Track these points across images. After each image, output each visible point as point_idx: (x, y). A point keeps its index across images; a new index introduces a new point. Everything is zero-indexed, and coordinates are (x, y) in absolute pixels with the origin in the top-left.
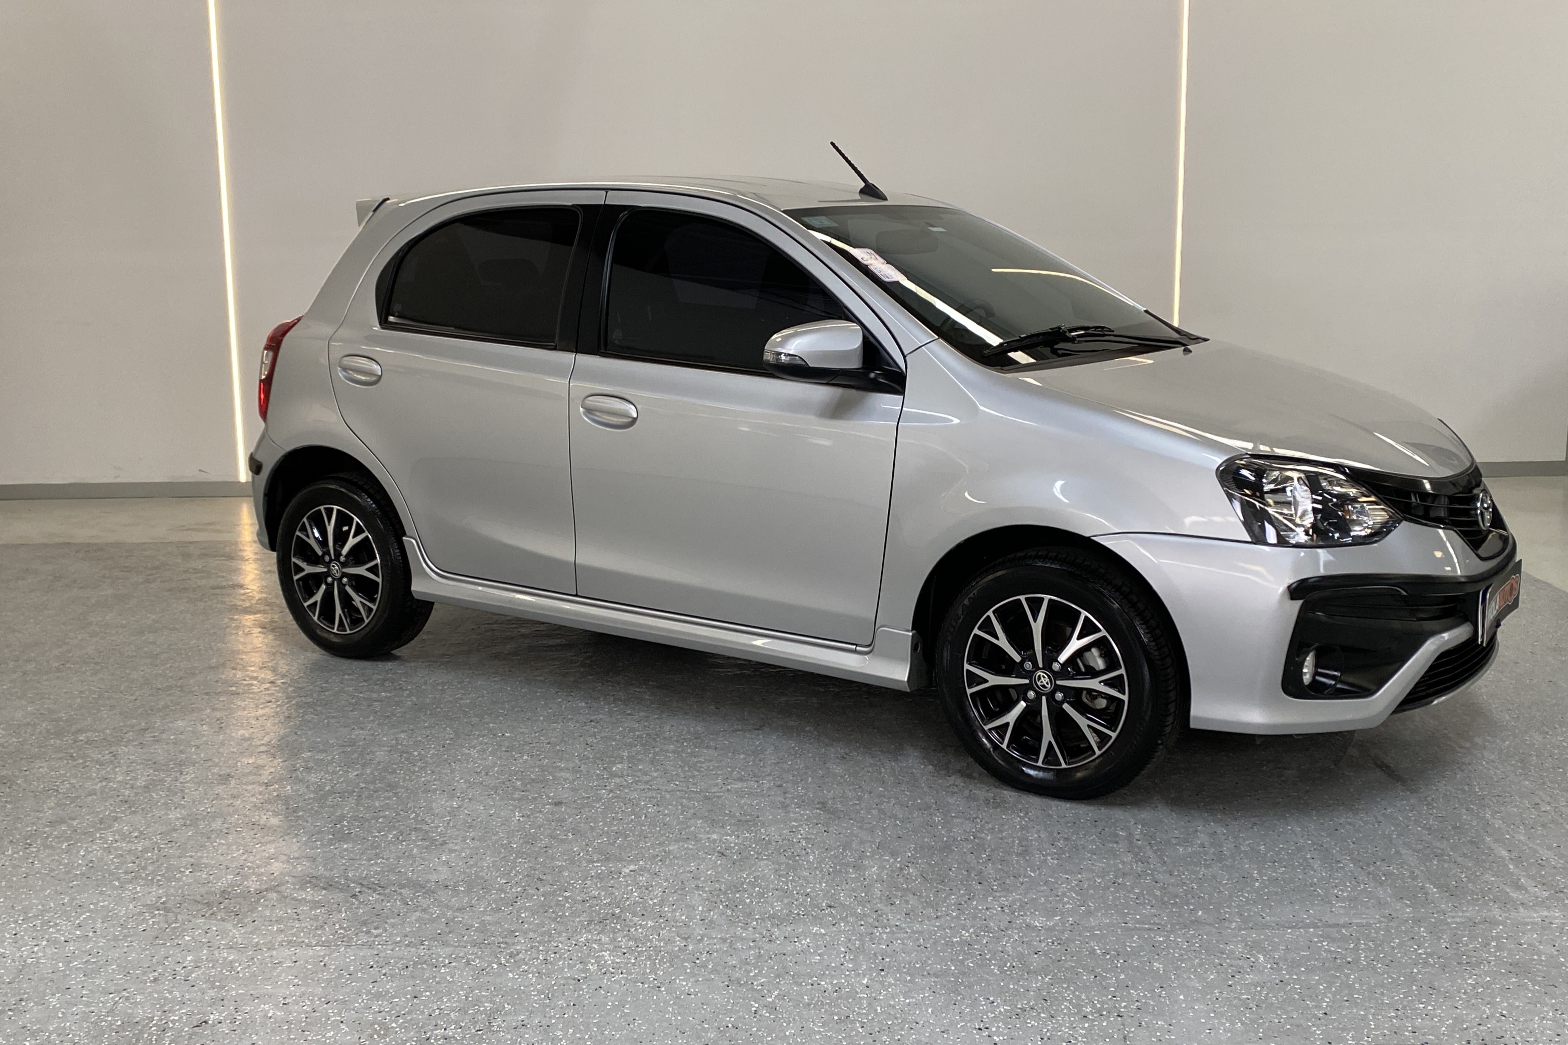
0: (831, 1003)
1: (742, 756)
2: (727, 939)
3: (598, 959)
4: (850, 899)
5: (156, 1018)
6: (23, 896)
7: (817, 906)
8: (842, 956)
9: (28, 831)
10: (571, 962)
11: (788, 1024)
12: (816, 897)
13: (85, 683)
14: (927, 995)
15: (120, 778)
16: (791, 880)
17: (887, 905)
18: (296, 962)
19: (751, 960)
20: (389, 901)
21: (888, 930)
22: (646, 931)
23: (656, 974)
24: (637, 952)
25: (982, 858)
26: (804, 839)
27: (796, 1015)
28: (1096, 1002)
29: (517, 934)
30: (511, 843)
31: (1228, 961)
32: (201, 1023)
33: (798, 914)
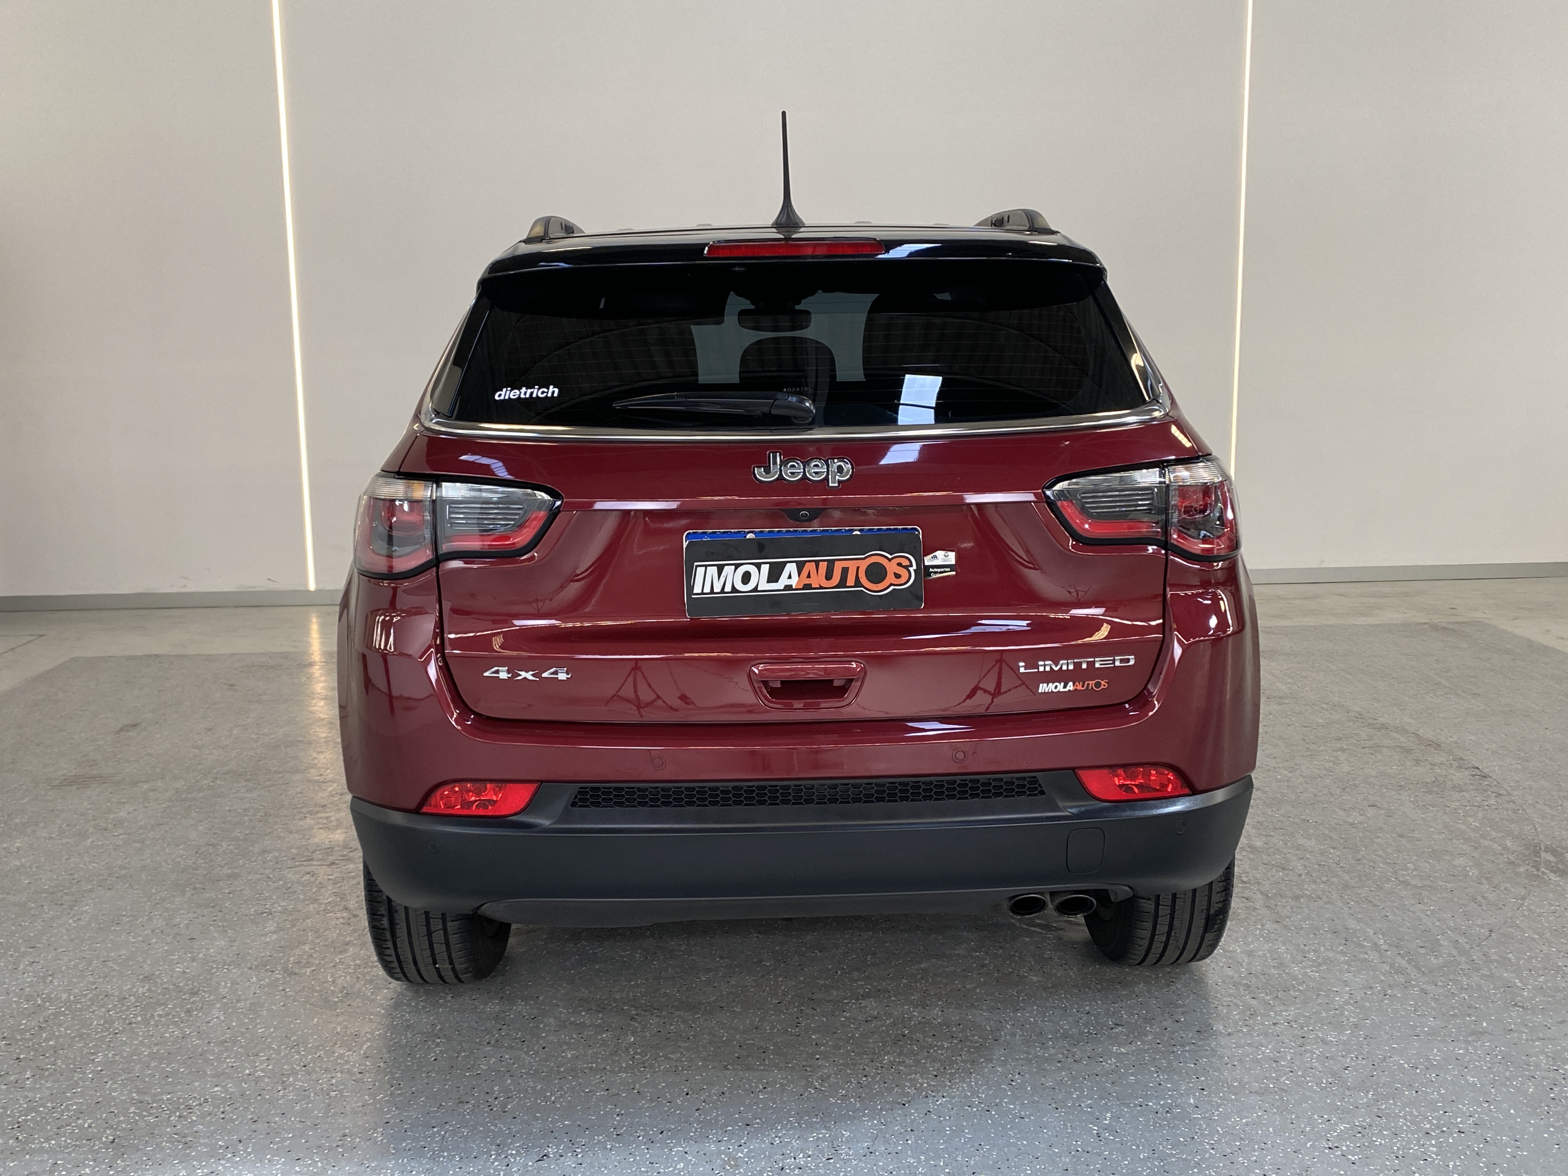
0: (1169, 1125)
2: (1032, 1060)
4: (1134, 1015)
5: (493, 1153)
6: (292, 1026)
7: (1104, 1024)
8: (1155, 1075)
10: (886, 1085)
11: (1138, 1147)
12: (1098, 1015)
13: (245, 800)
14: (1260, 1114)
16: (1065, 997)
17: (1173, 1023)
18: (608, 1090)
19: (1067, 1081)
20: (671, 1024)
21: (1187, 1048)
22: (946, 1052)
24: (948, 1074)
25: (1242, 973)
27: (1141, 1138)
28: (1430, 1118)
29: (818, 1056)
30: (763, 961)
31: (1538, 1073)
32: (542, 1157)
33: (1088, 1032)
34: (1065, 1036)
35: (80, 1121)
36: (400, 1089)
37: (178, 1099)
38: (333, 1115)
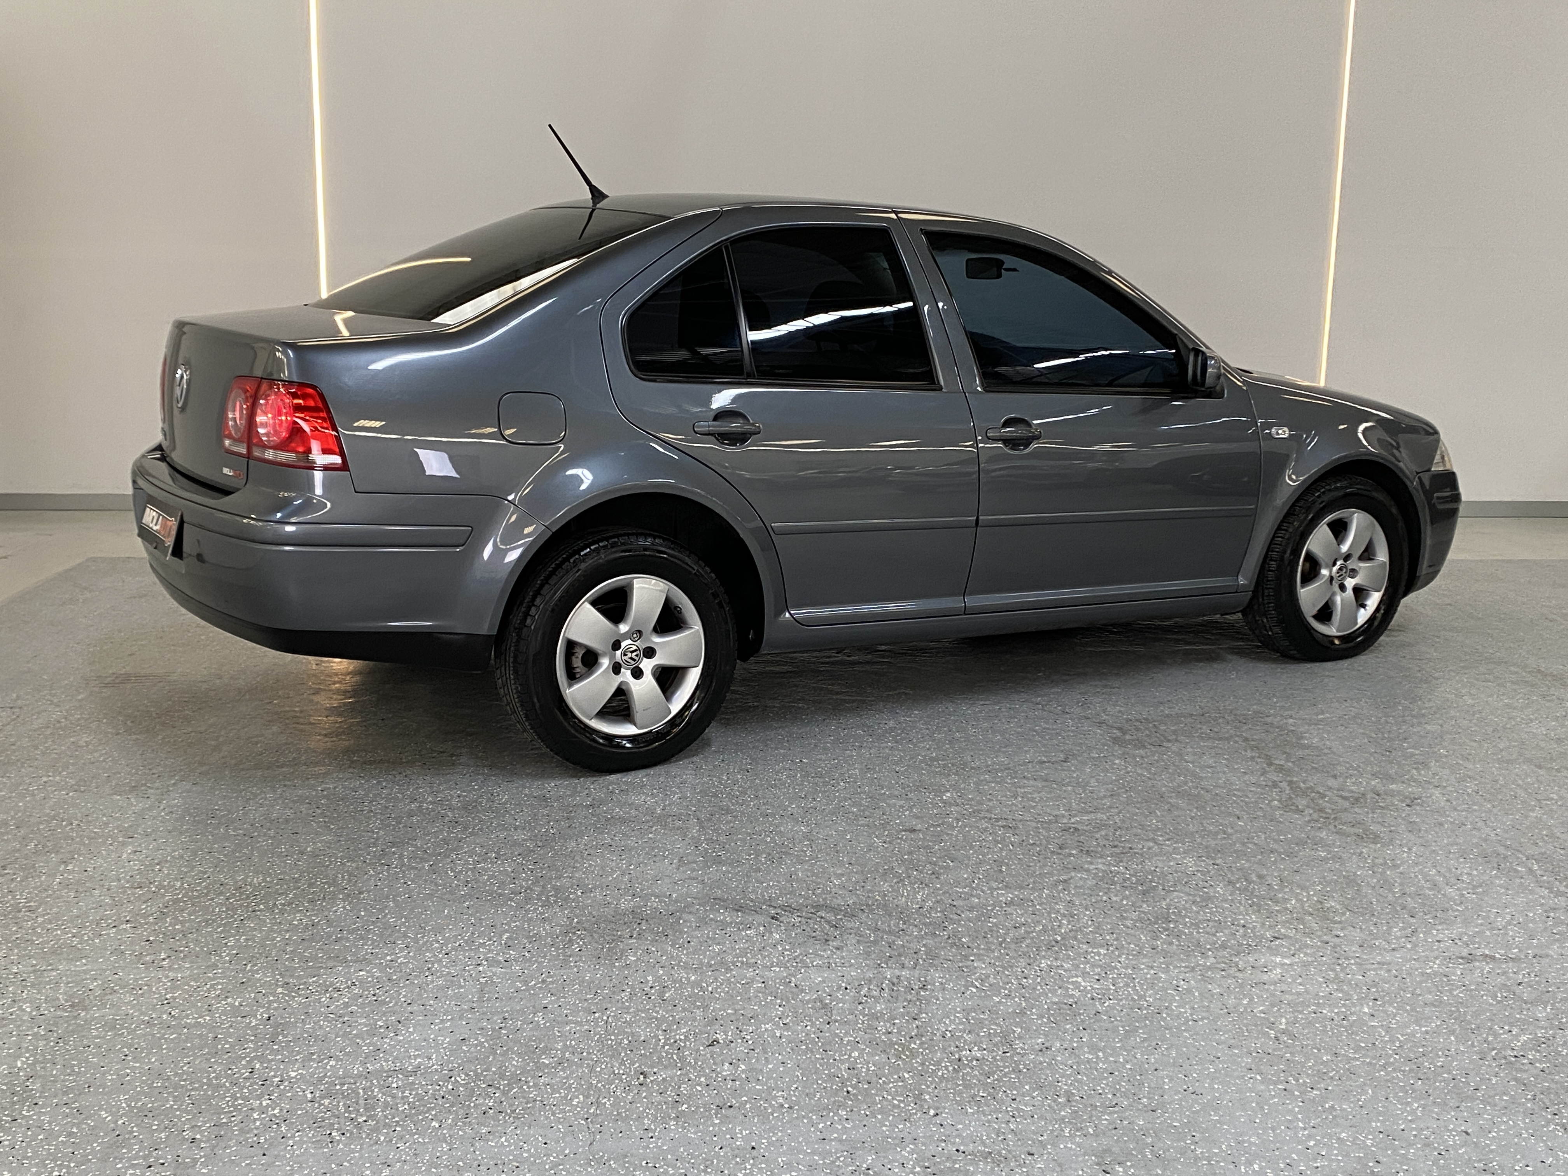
0: (1347, 1031)
1: (1070, 788)
2: (1193, 968)
3: (1077, 985)
4: (1291, 930)
5: (660, 1037)
7: (1262, 937)
9: (375, 852)
12: (1254, 928)
14: (1438, 1023)
15: (430, 799)
16: (1217, 912)
17: (1332, 937)
18: (764, 982)
19: (1233, 988)
20: (814, 923)
21: (1352, 961)
22: (1104, 958)
23: (1147, 1001)
24: (1110, 978)
25: (1396, 892)
26: (1198, 871)
29: (972, 958)
32: (713, 1044)
33: (1248, 944)
34: (1224, 946)
35: (229, 1000)
36: (551, 977)
37: (325, 982)
38: (489, 1000)
